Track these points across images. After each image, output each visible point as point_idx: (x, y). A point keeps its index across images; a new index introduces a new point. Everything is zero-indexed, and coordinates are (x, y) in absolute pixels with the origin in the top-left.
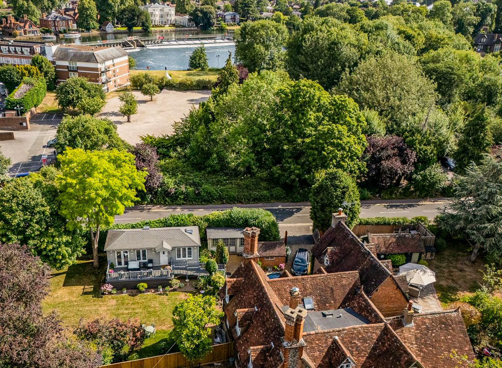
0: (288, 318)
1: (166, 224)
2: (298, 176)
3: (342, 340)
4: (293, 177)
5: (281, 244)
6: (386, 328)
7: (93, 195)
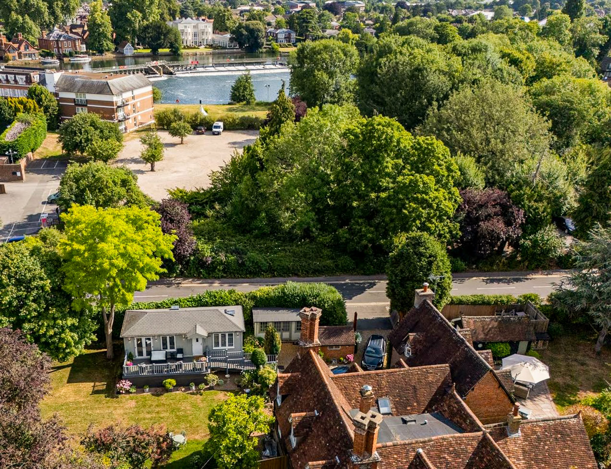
0: (358, 425)
1: (199, 303)
2: (371, 241)
3: (428, 454)
4: (364, 242)
5: (349, 329)
6: (485, 438)
7: (106, 265)
